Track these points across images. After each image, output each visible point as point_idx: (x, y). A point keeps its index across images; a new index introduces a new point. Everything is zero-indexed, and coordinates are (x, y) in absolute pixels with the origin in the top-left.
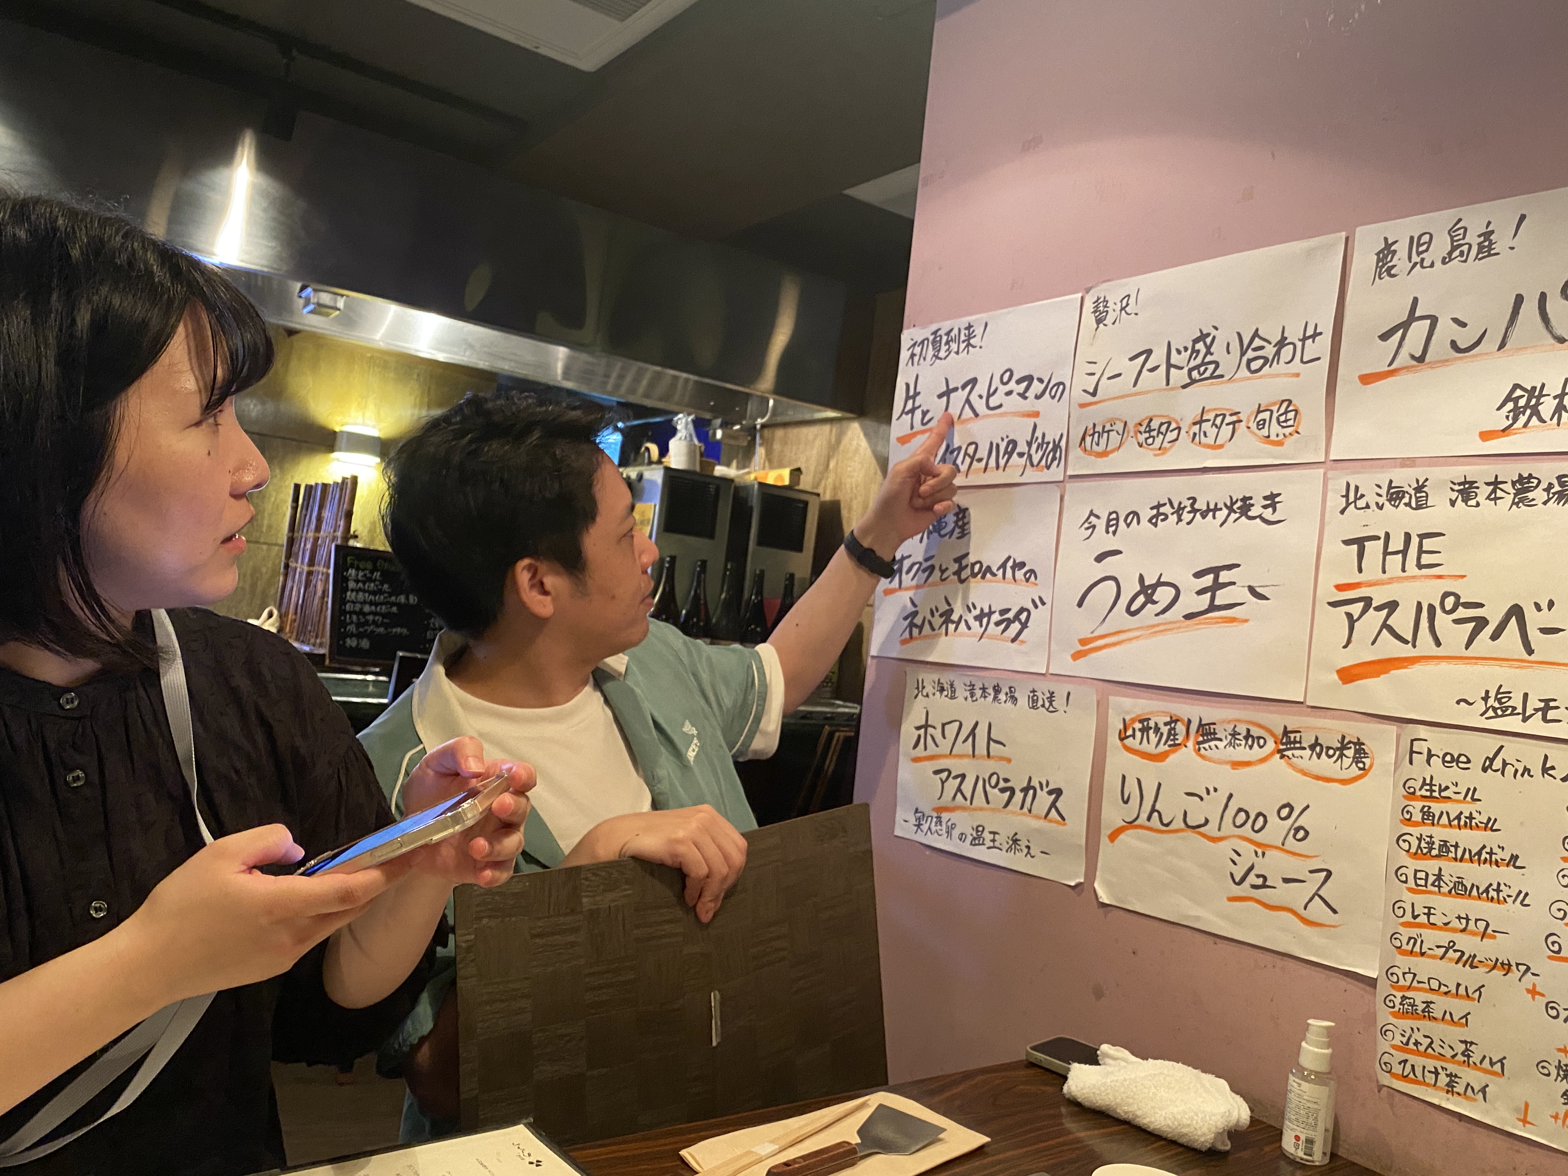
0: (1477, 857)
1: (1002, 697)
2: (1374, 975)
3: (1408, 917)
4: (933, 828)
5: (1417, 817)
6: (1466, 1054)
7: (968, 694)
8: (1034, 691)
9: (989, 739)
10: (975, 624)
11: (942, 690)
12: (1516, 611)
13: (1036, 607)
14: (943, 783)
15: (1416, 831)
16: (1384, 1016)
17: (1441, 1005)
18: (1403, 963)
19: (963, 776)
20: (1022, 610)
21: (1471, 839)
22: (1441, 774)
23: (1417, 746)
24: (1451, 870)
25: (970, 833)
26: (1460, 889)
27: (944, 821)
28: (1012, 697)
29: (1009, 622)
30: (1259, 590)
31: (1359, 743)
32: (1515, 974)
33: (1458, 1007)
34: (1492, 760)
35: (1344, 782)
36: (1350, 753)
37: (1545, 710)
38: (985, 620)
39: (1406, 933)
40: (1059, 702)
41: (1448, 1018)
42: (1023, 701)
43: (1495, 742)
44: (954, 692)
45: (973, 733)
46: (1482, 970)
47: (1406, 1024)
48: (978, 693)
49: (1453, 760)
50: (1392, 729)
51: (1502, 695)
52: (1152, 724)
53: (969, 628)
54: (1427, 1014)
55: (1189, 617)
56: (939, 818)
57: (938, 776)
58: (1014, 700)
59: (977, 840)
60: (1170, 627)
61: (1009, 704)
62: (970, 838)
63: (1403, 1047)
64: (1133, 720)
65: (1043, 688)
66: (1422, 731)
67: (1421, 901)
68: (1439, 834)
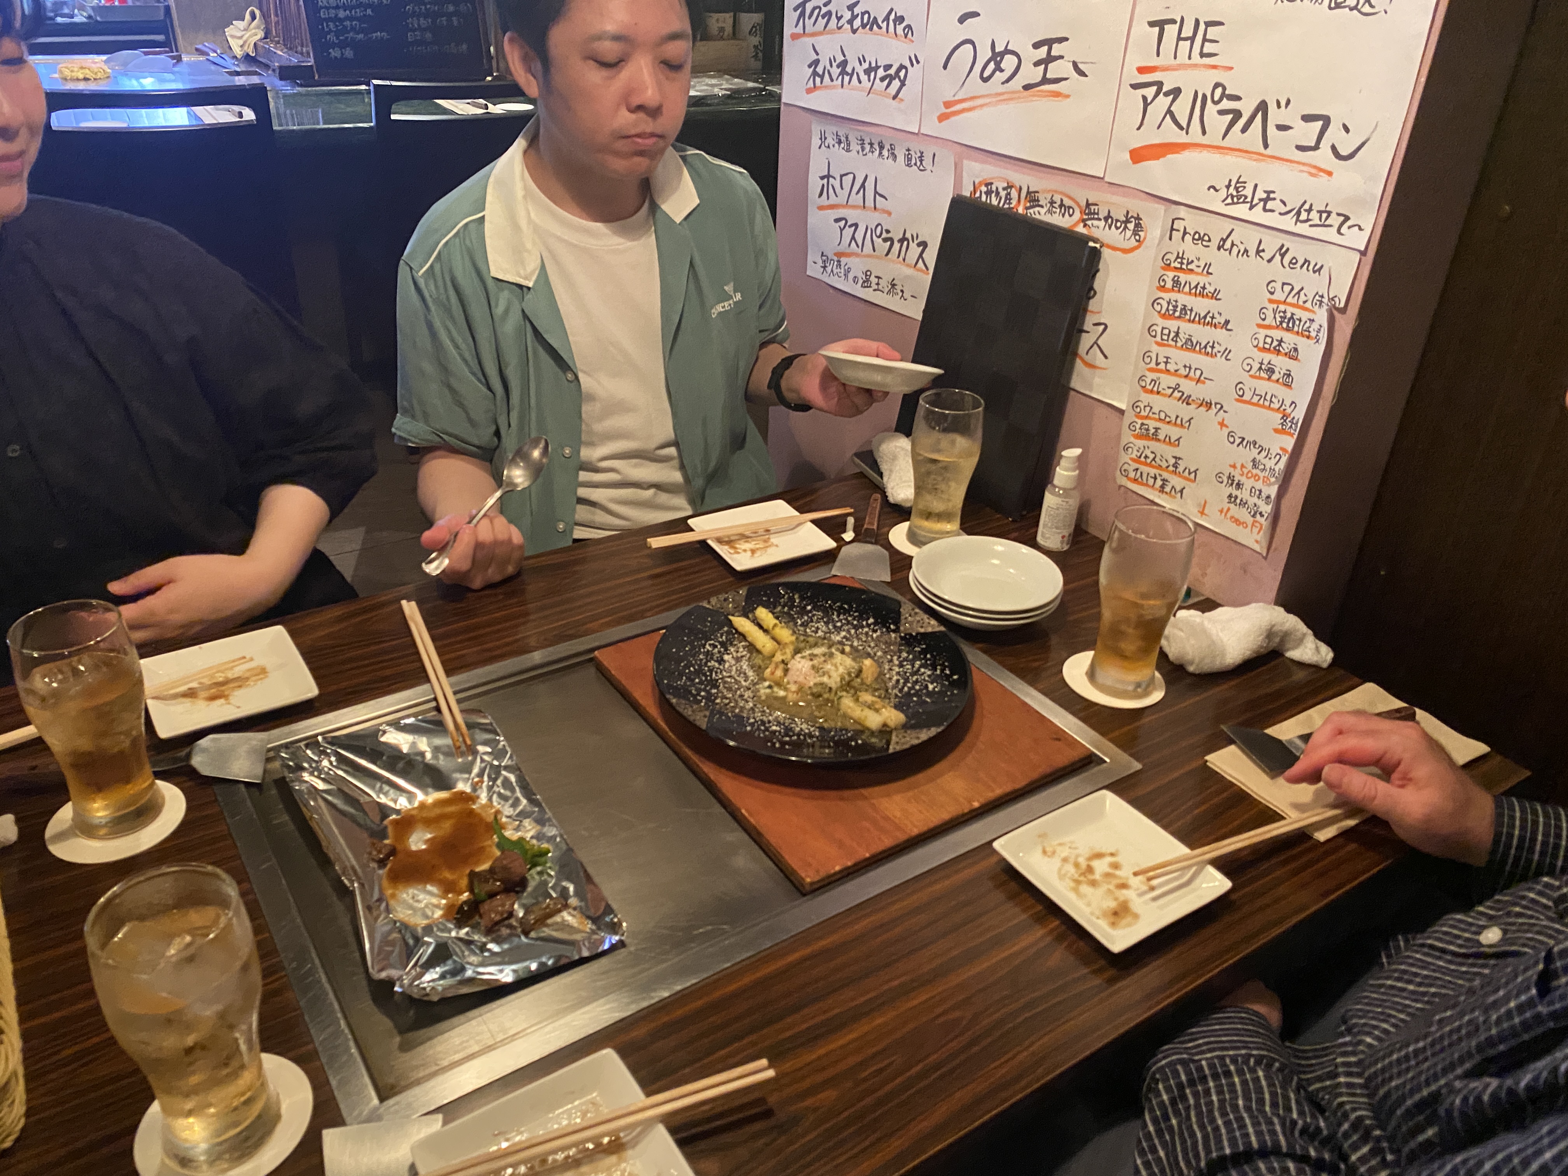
0: (1205, 320)
1: (885, 153)
2: (1123, 406)
3: (1153, 365)
4: (835, 271)
5: (1169, 285)
6: (1175, 466)
7: (859, 147)
8: (908, 150)
9: (876, 192)
10: (864, 78)
11: (840, 142)
12: (1263, 107)
13: (912, 65)
14: (842, 230)
15: (1166, 296)
16: (1127, 437)
17: (1165, 430)
18: (1146, 398)
19: (856, 225)
20: (902, 67)
21: (1201, 305)
22: (1190, 250)
23: (1178, 225)
24: (1187, 329)
25: (861, 277)
26: (1190, 345)
27: (843, 264)
28: (893, 154)
29: (892, 78)
30: (1081, 66)
31: (1138, 218)
32: (1214, 410)
33: (1174, 432)
34: (1224, 241)
35: (1125, 251)
36: (1131, 226)
37: (1265, 201)
38: (872, 74)
39: (1151, 376)
40: (927, 162)
41: (1168, 441)
42: (901, 158)
43: (1228, 225)
44: (849, 145)
45: (863, 186)
46: (1193, 406)
47: (1141, 443)
48: (868, 147)
49: (1200, 239)
50: (1161, 208)
51: (1240, 184)
52: (994, 189)
53: (860, 82)
54: (1155, 437)
55: (1027, 87)
56: (839, 261)
57: (837, 225)
58: (895, 157)
59: (866, 284)
60: (1011, 97)
61: (890, 160)
62: (861, 281)
63: (1137, 460)
64: (980, 184)
65: (916, 147)
66: (1182, 212)
67: (1164, 352)
68: (1183, 299)
